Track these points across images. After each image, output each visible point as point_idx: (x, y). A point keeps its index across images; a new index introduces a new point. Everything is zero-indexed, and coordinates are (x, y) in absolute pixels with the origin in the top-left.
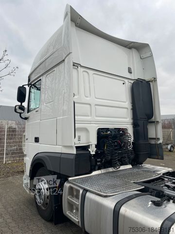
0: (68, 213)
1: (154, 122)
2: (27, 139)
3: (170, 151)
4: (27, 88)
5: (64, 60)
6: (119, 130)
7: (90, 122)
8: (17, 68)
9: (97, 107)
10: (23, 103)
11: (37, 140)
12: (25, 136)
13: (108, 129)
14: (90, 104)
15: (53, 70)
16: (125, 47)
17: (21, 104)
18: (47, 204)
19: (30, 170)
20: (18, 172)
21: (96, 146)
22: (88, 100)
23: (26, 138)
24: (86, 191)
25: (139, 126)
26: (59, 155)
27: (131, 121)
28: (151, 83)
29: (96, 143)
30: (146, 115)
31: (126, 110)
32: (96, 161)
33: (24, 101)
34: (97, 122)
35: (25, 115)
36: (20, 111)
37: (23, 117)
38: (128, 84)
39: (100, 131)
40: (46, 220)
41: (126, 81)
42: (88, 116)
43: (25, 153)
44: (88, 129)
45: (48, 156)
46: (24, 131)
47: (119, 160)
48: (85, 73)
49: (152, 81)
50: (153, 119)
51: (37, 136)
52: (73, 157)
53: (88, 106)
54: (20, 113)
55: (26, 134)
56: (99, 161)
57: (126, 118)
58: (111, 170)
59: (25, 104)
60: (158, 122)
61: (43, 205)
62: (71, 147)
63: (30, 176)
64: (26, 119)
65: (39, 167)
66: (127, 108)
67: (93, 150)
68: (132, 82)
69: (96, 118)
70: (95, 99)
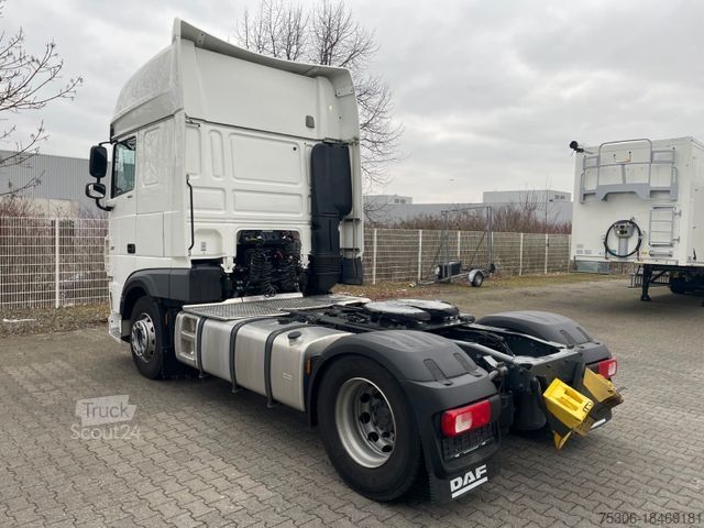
0: (181, 354)
1: (351, 220)
2: (113, 248)
3: (474, 284)
4: (109, 148)
5: (173, 115)
6: (281, 233)
7: (223, 220)
8: (81, 80)
9: (237, 193)
10: (102, 179)
11: (131, 249)
12: (107, 241)
13: (257, 233)
14: (223, 190)
15: (156, 126)
16: (303, 74)
17: (99, 181)
18: (152, 353)
19: (121, 303)
20: (95, 323)
21: (236, 260)
22: (219, 181)
23: (111, 245)
24: (205, 318)
25: (319, 226)
26: (167, 272)
27: (308, 218)
28: (350, 148)
29: (235, 255)
30: (338, 208)
31: (298, 198)
32: (235, 285)
33: (104, 175)
34: (236, 220)
35: (107, 201)
36: (96, 194)
37: (101, 204)
38: (305, 149)
39: (242, 235)
40: (150, 378)
41: (301, 142)
42: (220, 209)
43: (109, 274)
44: (220, 231)
45: (152, 275)
46: (106, 233)
47: (272, 283)
48: (214, 134)
49: (352, 144)
50: (351, 215)
51: (130, 243)
52: (186, 273)
53: (221, 192)
54: (97, 199)
55: (109, 237)
56: (239, 285)
57: (298, 213)
58: (261, 298)
59: (106, 181)
60: (358, 220)
61: (145, 354)
62: (184, 258)
63: (121, 313)
64: (109, 209)
65: (137, 295)
66: (300, 195)
67: (229, 267)
68: (314, 144)
69: (235, 213)
70: (233, 179)
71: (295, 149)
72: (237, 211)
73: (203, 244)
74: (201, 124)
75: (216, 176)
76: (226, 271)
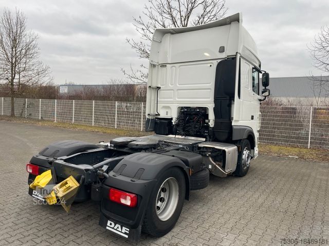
7: (172, 103)
9: (179, 91)
22: (172, 87)
29: (176, 117)
34: (178, 102)
41: (215, 62)
42: (172, 98)
44: (171, 107)
48: (173, 68)
57: (209, 98)
68: (219, 61)
69: (177, 99)
70: (178, 85)
71: (211, 66)
72: (178, 98)
73: (167, 112)
74: (167, 65)
75: (171, 85)
76: (173, 124)
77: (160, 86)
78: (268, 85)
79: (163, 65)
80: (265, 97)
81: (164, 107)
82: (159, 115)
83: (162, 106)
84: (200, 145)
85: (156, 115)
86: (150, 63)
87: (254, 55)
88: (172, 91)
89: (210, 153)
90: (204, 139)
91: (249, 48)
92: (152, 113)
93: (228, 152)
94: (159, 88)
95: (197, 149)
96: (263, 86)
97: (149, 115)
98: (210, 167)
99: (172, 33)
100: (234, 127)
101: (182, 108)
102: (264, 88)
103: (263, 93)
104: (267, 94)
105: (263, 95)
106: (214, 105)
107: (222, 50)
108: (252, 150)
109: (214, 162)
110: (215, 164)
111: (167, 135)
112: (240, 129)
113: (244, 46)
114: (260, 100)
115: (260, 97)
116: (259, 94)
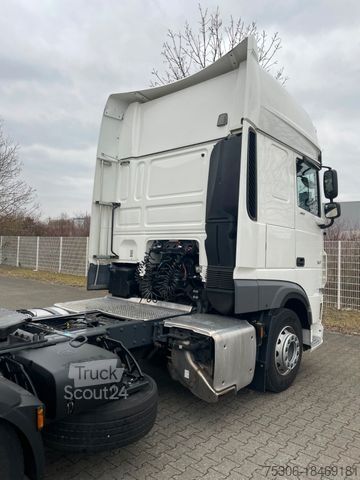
7: (139, 232)
14: (140, 208)
22: (138, 202)
30: (228, 212)
41: (210, 146)
42: (137, 224)
44: (136, 241)
66: (201, 202)
69: (146, 225)
70: (148, 198)
71: (203, 155)
72: (149, 224)
73: (132, 252)
74: (132, 161)
75: (138, 198)
76: (142, 275)
77: (118, 201)
78: (336, 195)
79: (125, 162)
80: (332, 219)
81: (126, 242)
82: (117, 257)
83: (121, 240)
84: (168, 324)
85: (111, 257)
86: (98, 159)
87: (299, 133)
88: (138, 210)
89: (187, 343)
90: (189, 309)
91: (287, 119)
92: (103, 252)
93: (221, 342)
94: (117, 205)
95: (160, 331)
96: (326, 197)
97: (95, 257)
98: (187, 374)
99: (142, 102)
100: (238, 284)
101: (155, 242)
102: (328, 201)
103: (326, 211)
104: (334, 212)
105: (328, 215)
106: (206, 235)
107: (223, 121)
108: (305, 332)
109: (196, 362)
110: (196, 368)
111: (128, 297)
112: (259, 287)
113: (261, 107)
114: (322, 226)
115: (322, 220)
116: (319, 215)
